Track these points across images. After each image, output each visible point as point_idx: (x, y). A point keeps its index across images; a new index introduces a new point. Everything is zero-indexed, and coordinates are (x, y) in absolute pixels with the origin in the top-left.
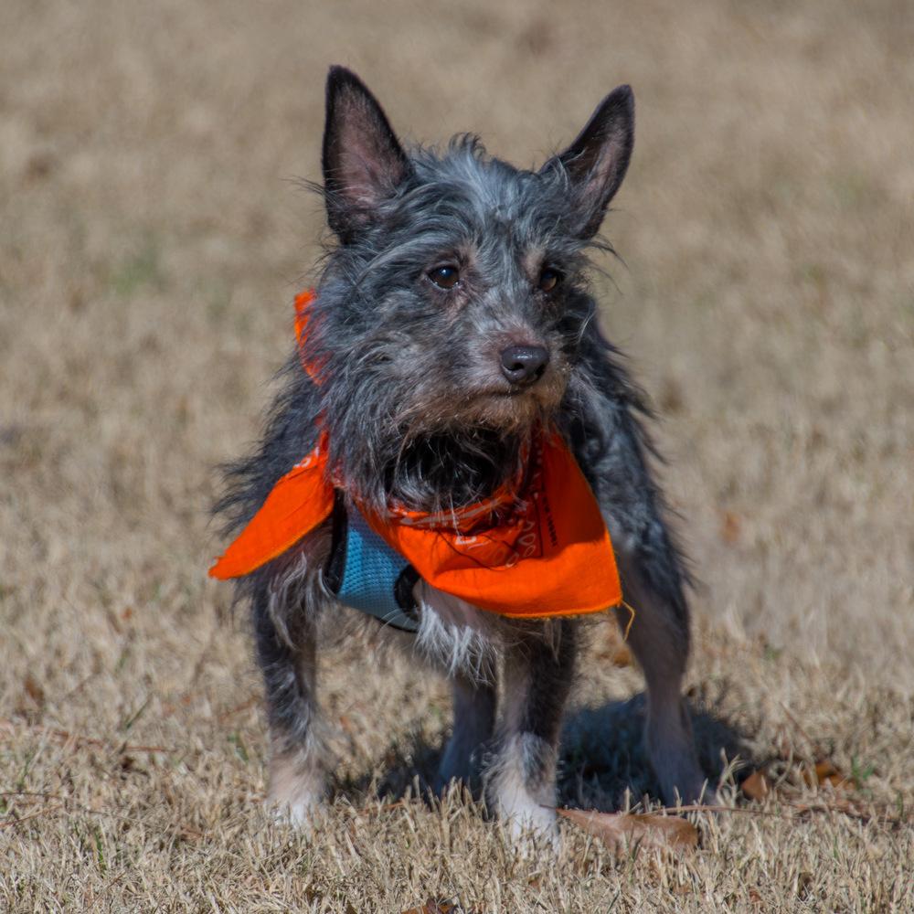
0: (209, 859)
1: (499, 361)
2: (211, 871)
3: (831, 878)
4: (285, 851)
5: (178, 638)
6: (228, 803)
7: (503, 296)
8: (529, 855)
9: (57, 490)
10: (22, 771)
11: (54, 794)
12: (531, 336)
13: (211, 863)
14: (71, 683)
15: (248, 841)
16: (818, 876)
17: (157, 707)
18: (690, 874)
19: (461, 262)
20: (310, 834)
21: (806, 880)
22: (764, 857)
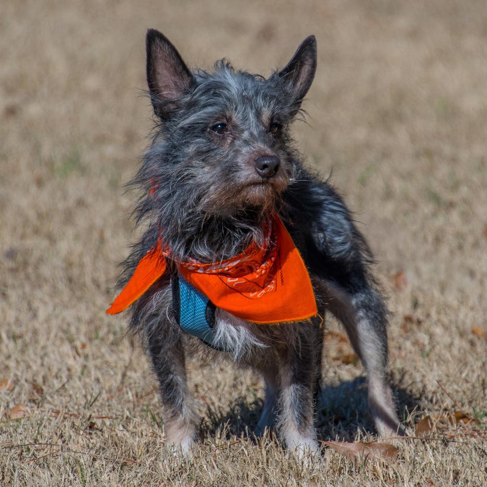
0: (140, 474)
1: (254, 166)
2: (141, 481)
3: (469, 472)
4: (180, 469)
5: (111, 358)
6: (147, 445)
7: (251, 134)
8: (309, 466)
9: (38, 282)
10: (37, 432)
11: (55, 443)
12: (269, 151)
13: (141, 476)
14: (57, 384)
15: (160, 464)
16: (463, 471)
17: (105, 395)
18: (395, 473)
19: (228, 121)
20: (192, 460)
21: (457, 473)
22: (433, 462)
